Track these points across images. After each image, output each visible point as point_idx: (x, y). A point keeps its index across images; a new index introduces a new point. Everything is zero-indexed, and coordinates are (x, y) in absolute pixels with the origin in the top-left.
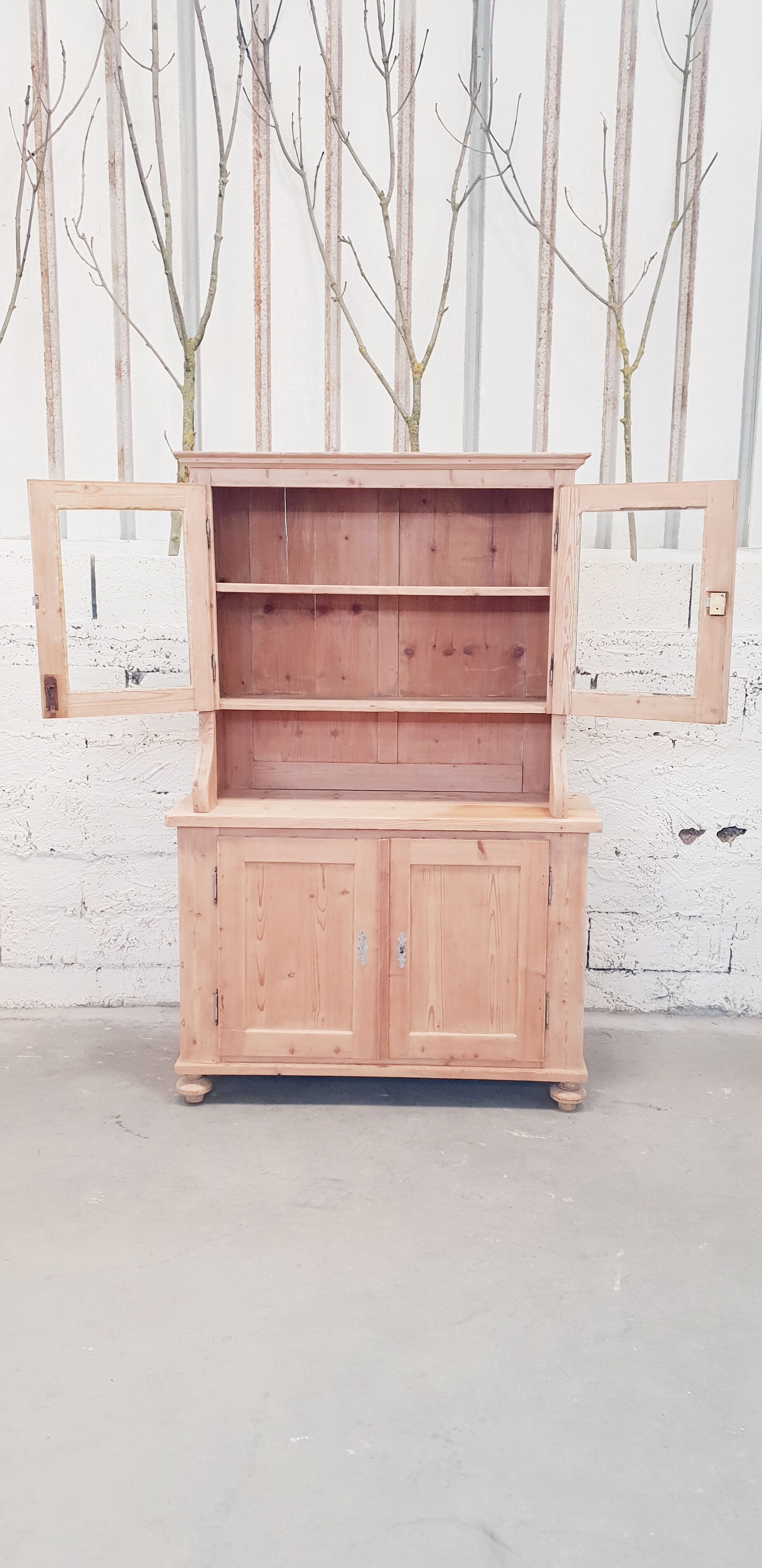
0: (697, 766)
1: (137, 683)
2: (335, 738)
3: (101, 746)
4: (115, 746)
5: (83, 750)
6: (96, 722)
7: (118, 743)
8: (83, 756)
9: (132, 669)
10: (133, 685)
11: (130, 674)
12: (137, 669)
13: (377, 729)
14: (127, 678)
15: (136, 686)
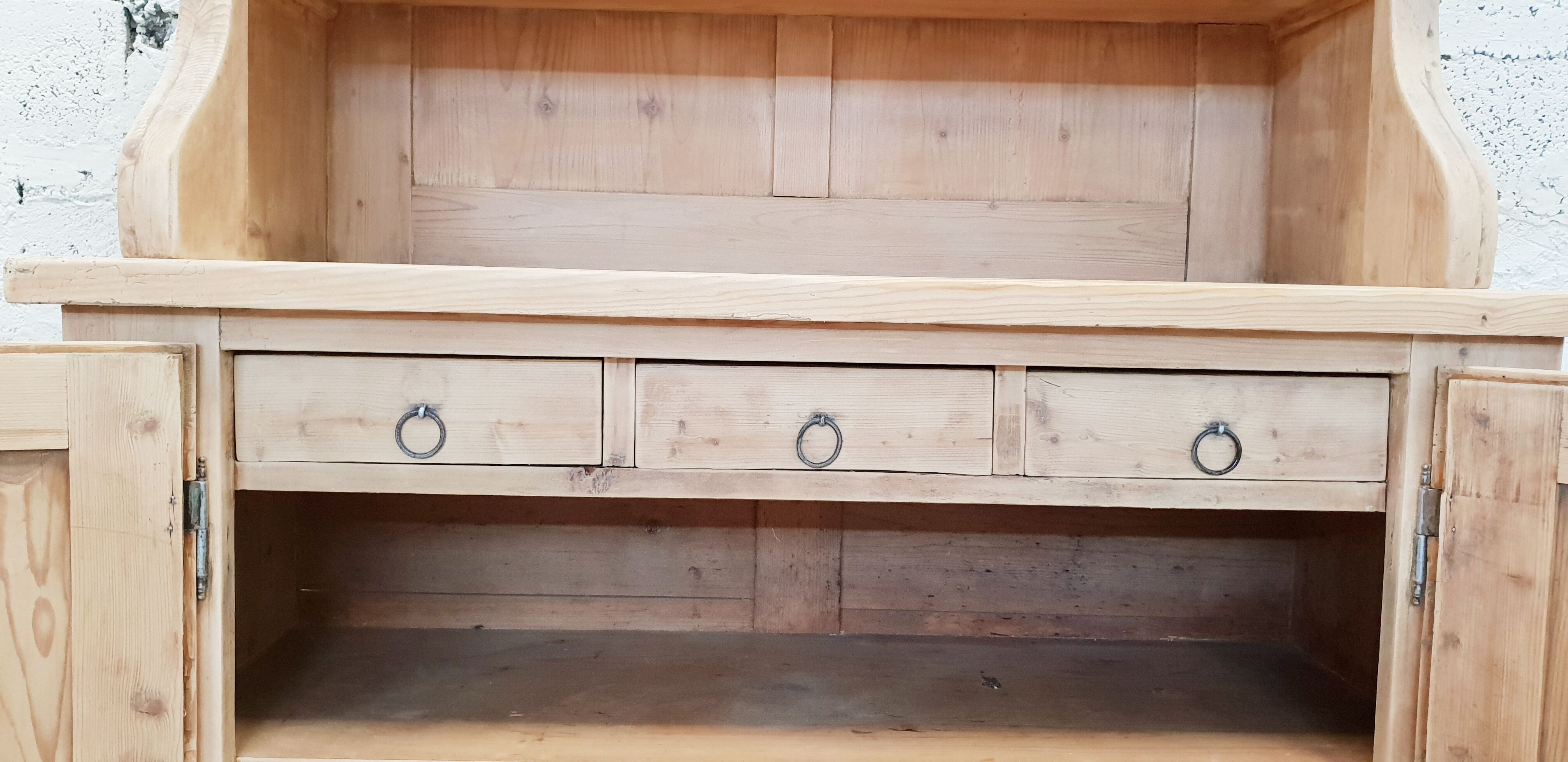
0: (1515, 275)
1: (160, 45)
2: (651, 123)
3: (57, 200)
4: (95, 199)
5: (10, 208)
6: (49, 139)
7: (101, 193)
8: (11, 223)
9: (143, 6)
10: (143, 47)
11: (137, 18)
12: (156, 6)
13: (772, 96)
14: (133, 31)
15: (155, 51)
